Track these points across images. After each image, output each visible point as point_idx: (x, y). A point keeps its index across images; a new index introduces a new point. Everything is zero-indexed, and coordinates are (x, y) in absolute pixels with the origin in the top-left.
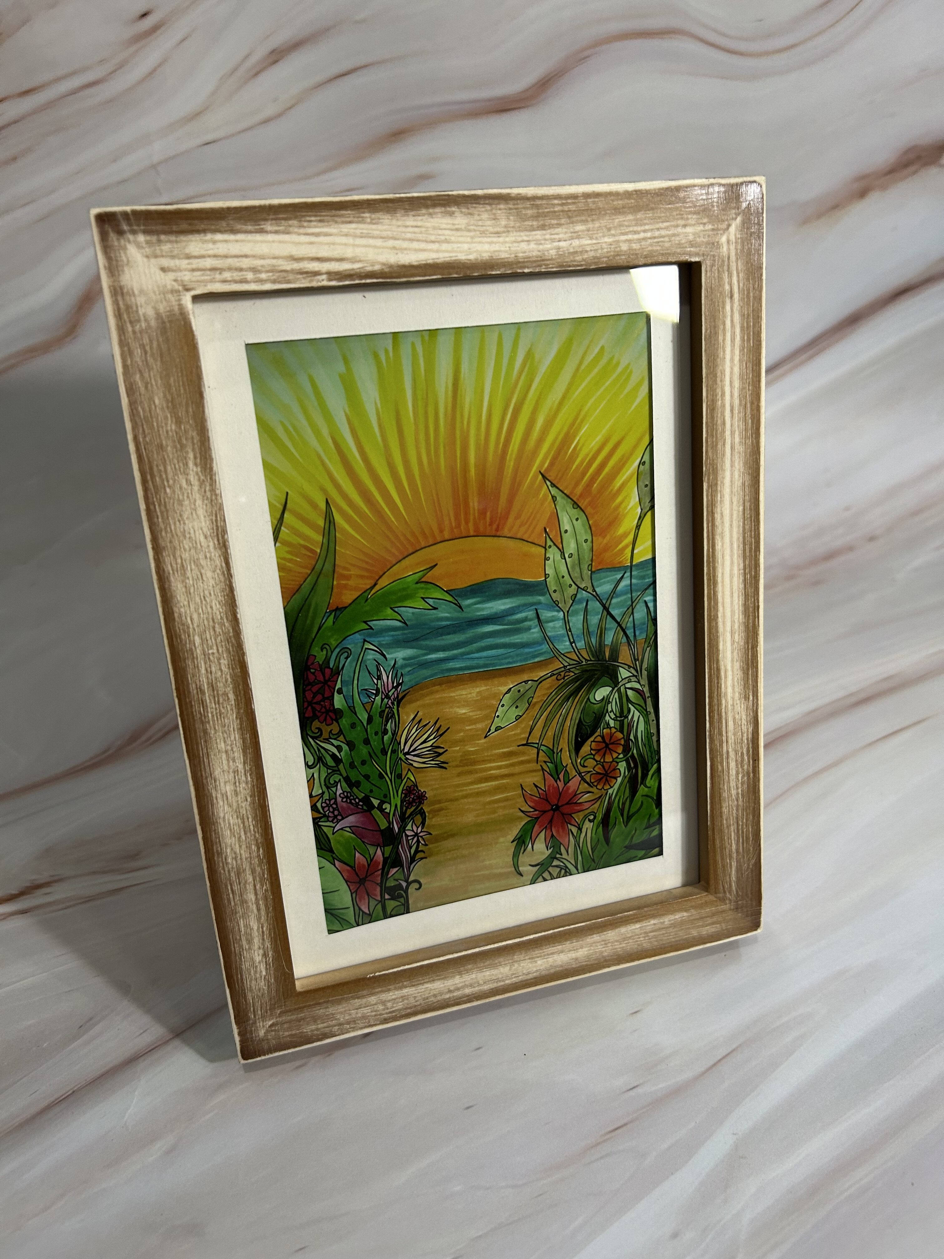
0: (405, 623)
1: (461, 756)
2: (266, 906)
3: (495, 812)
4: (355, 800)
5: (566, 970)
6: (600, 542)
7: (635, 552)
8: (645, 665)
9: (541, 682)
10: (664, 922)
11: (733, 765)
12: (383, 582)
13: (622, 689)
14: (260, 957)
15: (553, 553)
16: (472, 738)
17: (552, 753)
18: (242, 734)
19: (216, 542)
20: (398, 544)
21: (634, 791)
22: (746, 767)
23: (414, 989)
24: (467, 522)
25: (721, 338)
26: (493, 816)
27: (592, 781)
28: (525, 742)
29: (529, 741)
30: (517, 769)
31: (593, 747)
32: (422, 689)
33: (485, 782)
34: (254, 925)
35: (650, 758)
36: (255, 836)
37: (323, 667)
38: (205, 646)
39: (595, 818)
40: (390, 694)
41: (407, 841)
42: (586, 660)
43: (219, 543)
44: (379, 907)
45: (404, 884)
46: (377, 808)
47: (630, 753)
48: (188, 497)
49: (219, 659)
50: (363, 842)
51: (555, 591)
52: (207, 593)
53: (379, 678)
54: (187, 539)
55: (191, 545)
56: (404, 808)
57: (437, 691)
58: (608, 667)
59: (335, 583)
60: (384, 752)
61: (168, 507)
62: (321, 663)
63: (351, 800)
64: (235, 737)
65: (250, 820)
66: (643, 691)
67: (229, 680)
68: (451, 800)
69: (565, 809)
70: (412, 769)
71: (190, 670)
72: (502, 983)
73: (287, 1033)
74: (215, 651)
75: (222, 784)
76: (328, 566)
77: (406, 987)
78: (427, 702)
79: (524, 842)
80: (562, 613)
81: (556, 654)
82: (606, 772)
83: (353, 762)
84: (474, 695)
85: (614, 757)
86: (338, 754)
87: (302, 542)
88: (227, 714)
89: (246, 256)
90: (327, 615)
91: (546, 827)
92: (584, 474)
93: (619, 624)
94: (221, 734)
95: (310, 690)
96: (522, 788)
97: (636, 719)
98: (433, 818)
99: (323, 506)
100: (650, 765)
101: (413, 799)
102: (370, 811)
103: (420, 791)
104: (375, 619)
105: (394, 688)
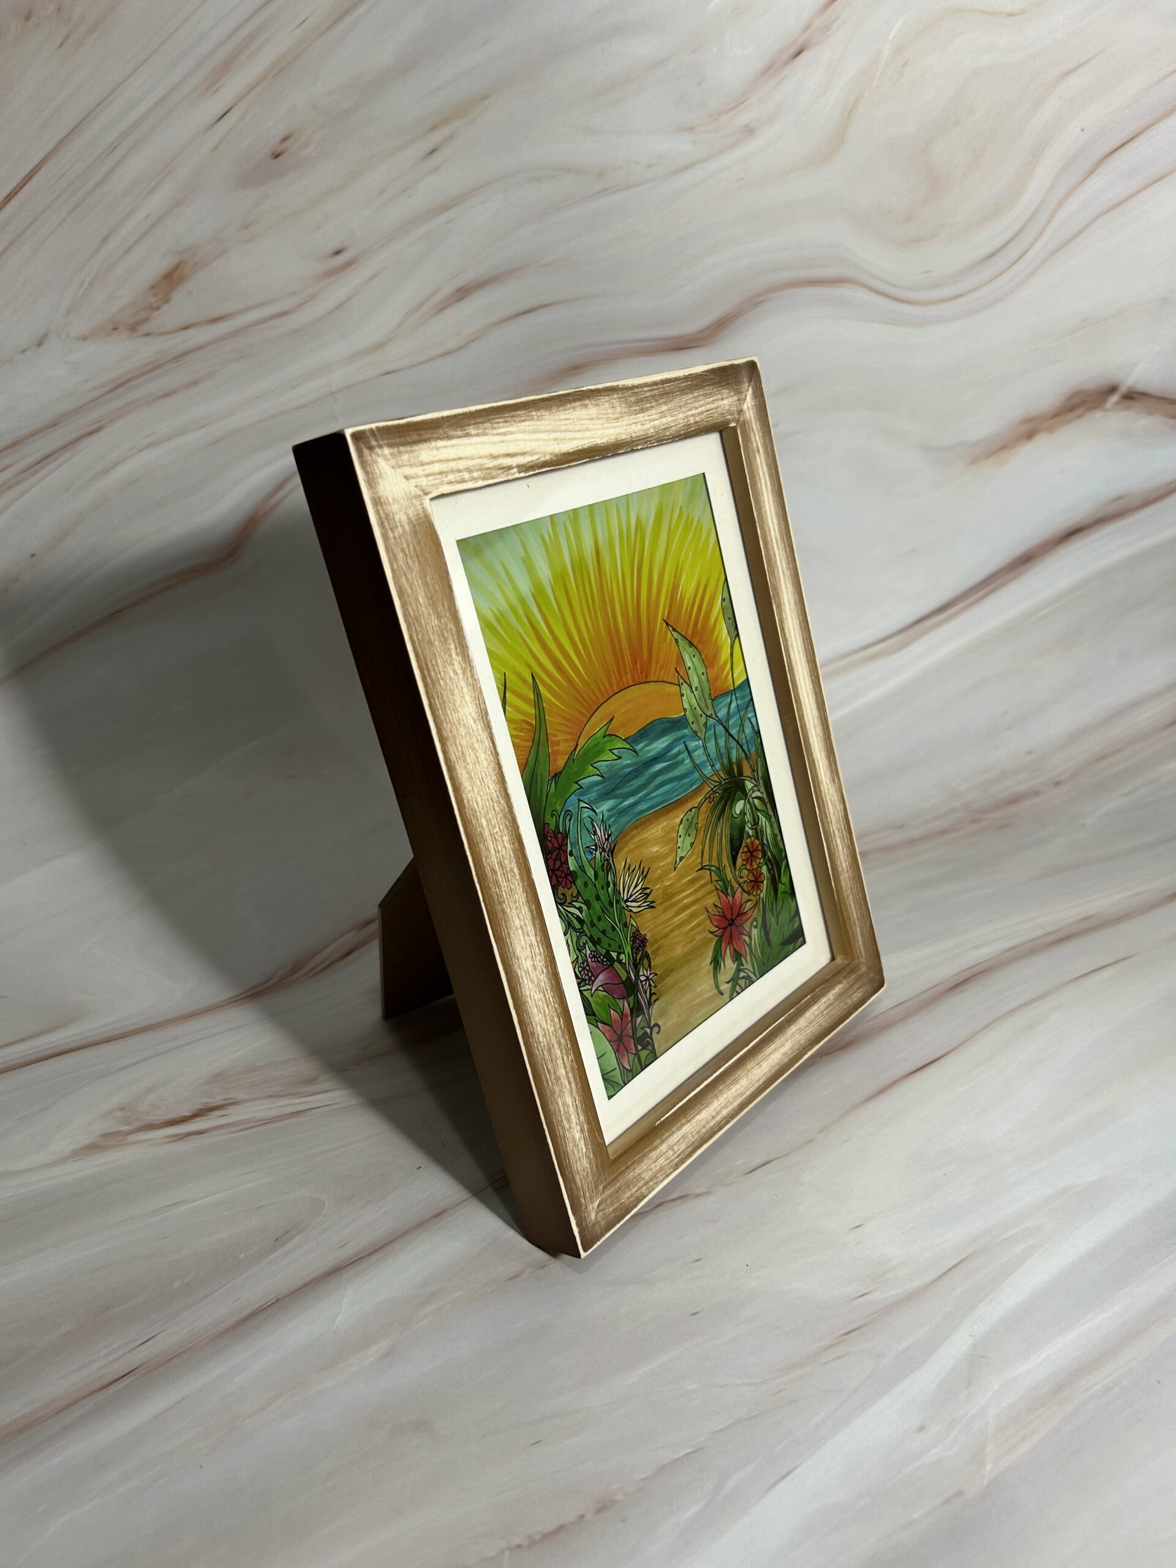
1: (663, 892)
2: (575, 1079)
3: (694, 939)
4: (600, 957)
5: (782, 1066)
6: (712, 672)
7: (734, 676)
8: (760, 775)
9: (700, 807)
10: (830, 998)
11: (839, 842)
12: (582, 742)
13: (751, 799)
14: (579, 1133)
15: (685, 689)
16: (666, 873)
17: (720, 870)
19: (483, 725)
20: (585, 704)
21: (776, 891)
22: (846, 841)
23: (689, 1125)
24: (626, 675)
25: (759, 485)
26: (693, 944)
27: (749, 889)
28: (700, 867)
29: (703, 865)
30: (700, 894)
31: (744, 858)
32: (625, 836)
33: (683, 913)
34: (569, 1101)
35: (780, 856)
36: (555, 1008)
37: (556, 832)
38: (490, 826)
39: (757, 924)
40: (605, 846)
42: (724, 779)
43: (485, 725)
44: (636, 1059)
45: (648, 1030)
46: (617, 961)
47: (767, 856)
48: (457, 686)
49: (502, 837)
50: (614, 998)
51: (693, 722)
52: (483, 774)
53: (595, 833)
54: (462, 725)
55: (465, 731)
56: (635, 955)
57: (636, 835)
58: (738, 782)
59: (550, 750)
60: (611, 904)
61: (444, 699)
62: (554, 830)
63: (597, 958)
64: (525, 911)
65: (549, 991)
66: (764, 798)
67: (512, 855)
68: (664, 937)
69: (738, 922)
70: (633, 914)
71: (484, 854)
72: (744, 1096)
73: (611, 1209)
74: (498, 830)
75: (524, 962)
76: (543, 736)
77: (683, 1125)
78: (630, 847)
79: (718, 962)
80: (701, 741)
81: (706, 779)
82: (755, 878)
83: (592, 920)
84: (660, 831)
85: (758, 863)
86: (581, 916)
87: (522, 717)
88: (516, 889)
89: (461, 459)
90: (550, 782)
91: (729, 943)
92: (690, 616)
93: (738, 743)
94: (515, 912)
95: (551, 858)
96: (707, 911)
97: (764, 823)
98: (655, 958)
99: (530, 680)
100: (781, 863)
101: (639, 944)
102: (612, 965)
103: (641, 934)
104: (582, 777)
105: (607, 840)
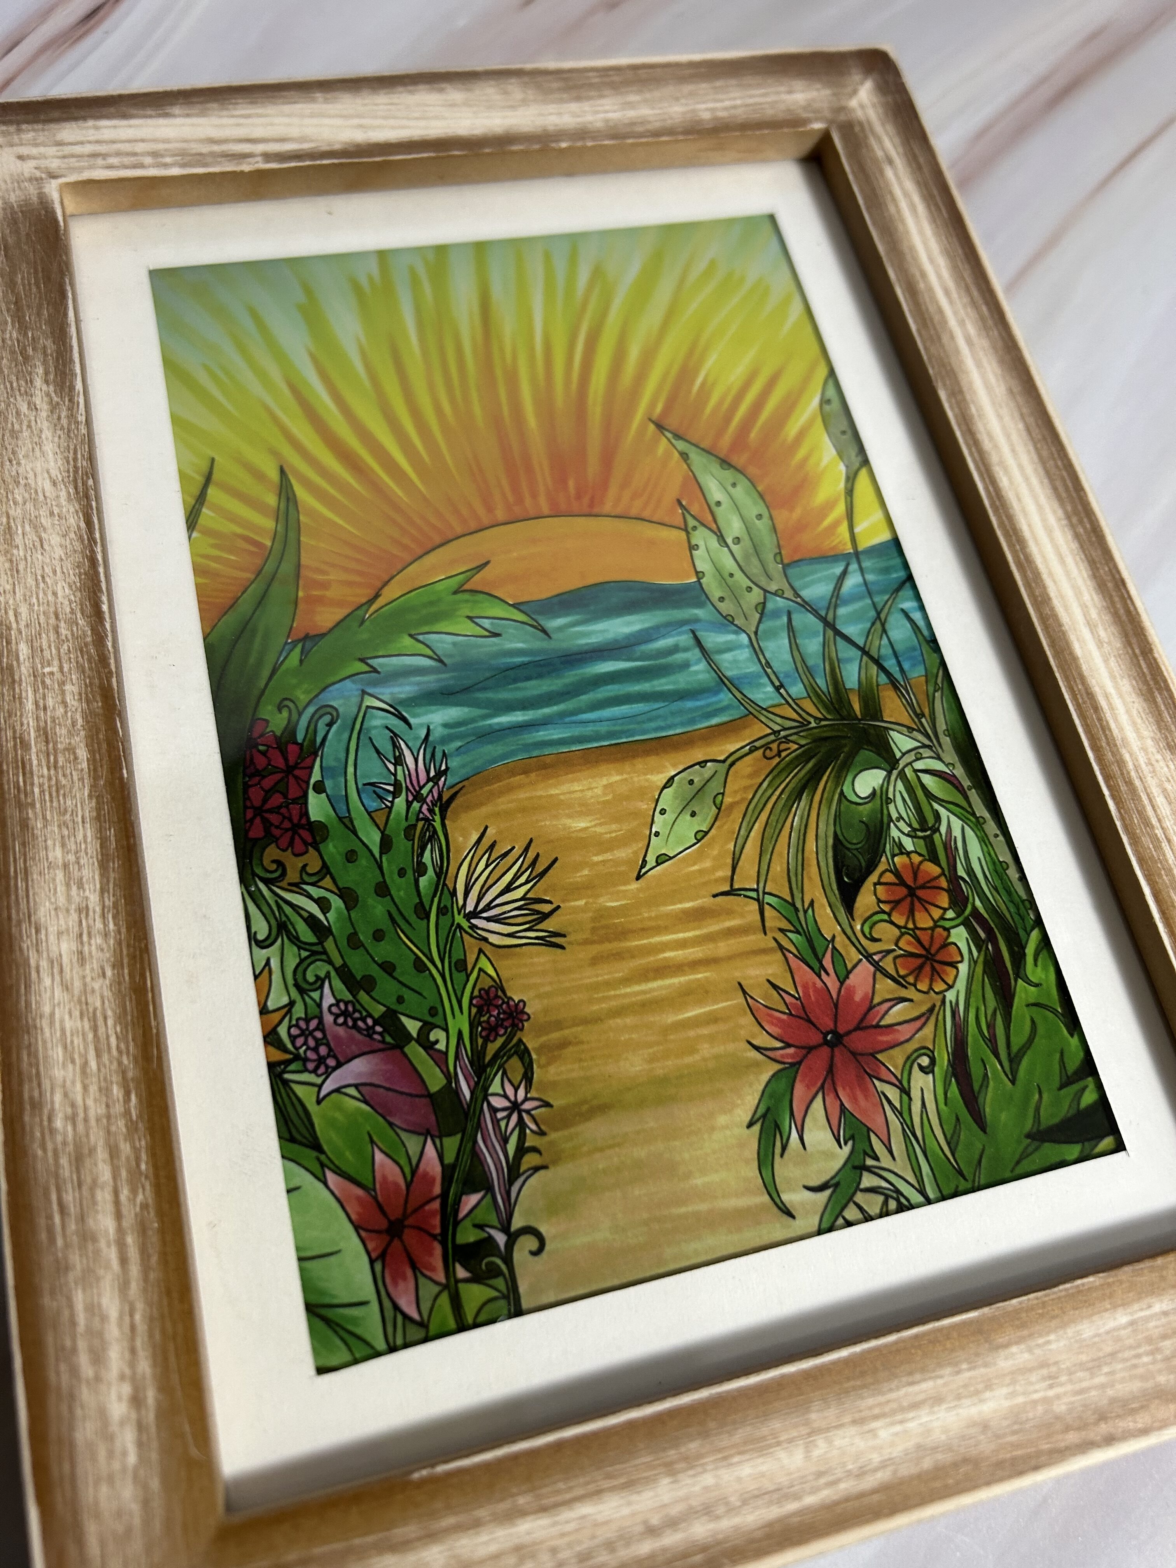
0: (440, 661)
1: (593, 919)
3: (692, 1050)
4: (364, 1020)
6: (785, 518)
7: (857, 530)
8: (941, 726)
9: (732, 764)
12: (391, 593)
13: (908, 772)
15: (702, 538)
16: (609, 880)
17: (794, 911)
18: (100, 830)
20: (413, 531)
21: (1006, 997)
24: (534, 495)
26: (689, 1060)
27: (902, 972)
28: (727, 888)
29: (736, 886)
30: (722, 948)
31: (883, 898)
32: (488, 781)
33: (655, 979)
35: (1016, 918)
37: (285, 740)
38: (37, 661)
39: (933, 1061)
40: (424, 792)
41: (496, 1122)
42: (815, 718)
43: (77, 493)
44: (444, 1300)
45: (501, 1239)
46: (418, 1041)
47: (969, 908)
48: (29, 426)
49: (62, 684)
50: (391, 1124)
51: (722, 599)
52: (48, 570)
53: (399, 761)
54: (21, 488)
55: (27, 496)
56: (480, 1041)
57: (520, 786)
58: (865, 731)
59: (301, 594)
60: (422, 912)
62: (278, 733)
63: (355, 1021)
66: (954, 776)
68: (585, 1021)
69: (858, 1041)
70: (487, 949)
71: (5, 705)
74: (55, 669)
76: (287, 567)
78: (503, 807)
79: (777, 1127)
81: (753, 710)
82: (927, 950)
83: (355, 934)
84: (599, 791)
85: (936, 917)
86: (321, 916)
87: (238, 530)
88: (72, 789)
90: (287, 648)
91: (822, 1087)
92: (728, 419)
93: (864, 652)
94: (56, 829)
95: (258, 784)
96: (744, 992)
97: (957, 833)
98: (549, 1064)
99: (274, 474)
100: (1022, 933)
101: (497, 1018)
102: (401, 1048)
103: (510, 998)
104: (380, 654)
105: (435, 780)
